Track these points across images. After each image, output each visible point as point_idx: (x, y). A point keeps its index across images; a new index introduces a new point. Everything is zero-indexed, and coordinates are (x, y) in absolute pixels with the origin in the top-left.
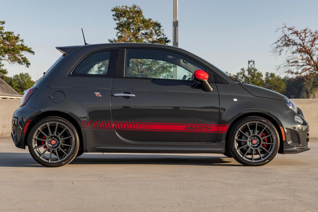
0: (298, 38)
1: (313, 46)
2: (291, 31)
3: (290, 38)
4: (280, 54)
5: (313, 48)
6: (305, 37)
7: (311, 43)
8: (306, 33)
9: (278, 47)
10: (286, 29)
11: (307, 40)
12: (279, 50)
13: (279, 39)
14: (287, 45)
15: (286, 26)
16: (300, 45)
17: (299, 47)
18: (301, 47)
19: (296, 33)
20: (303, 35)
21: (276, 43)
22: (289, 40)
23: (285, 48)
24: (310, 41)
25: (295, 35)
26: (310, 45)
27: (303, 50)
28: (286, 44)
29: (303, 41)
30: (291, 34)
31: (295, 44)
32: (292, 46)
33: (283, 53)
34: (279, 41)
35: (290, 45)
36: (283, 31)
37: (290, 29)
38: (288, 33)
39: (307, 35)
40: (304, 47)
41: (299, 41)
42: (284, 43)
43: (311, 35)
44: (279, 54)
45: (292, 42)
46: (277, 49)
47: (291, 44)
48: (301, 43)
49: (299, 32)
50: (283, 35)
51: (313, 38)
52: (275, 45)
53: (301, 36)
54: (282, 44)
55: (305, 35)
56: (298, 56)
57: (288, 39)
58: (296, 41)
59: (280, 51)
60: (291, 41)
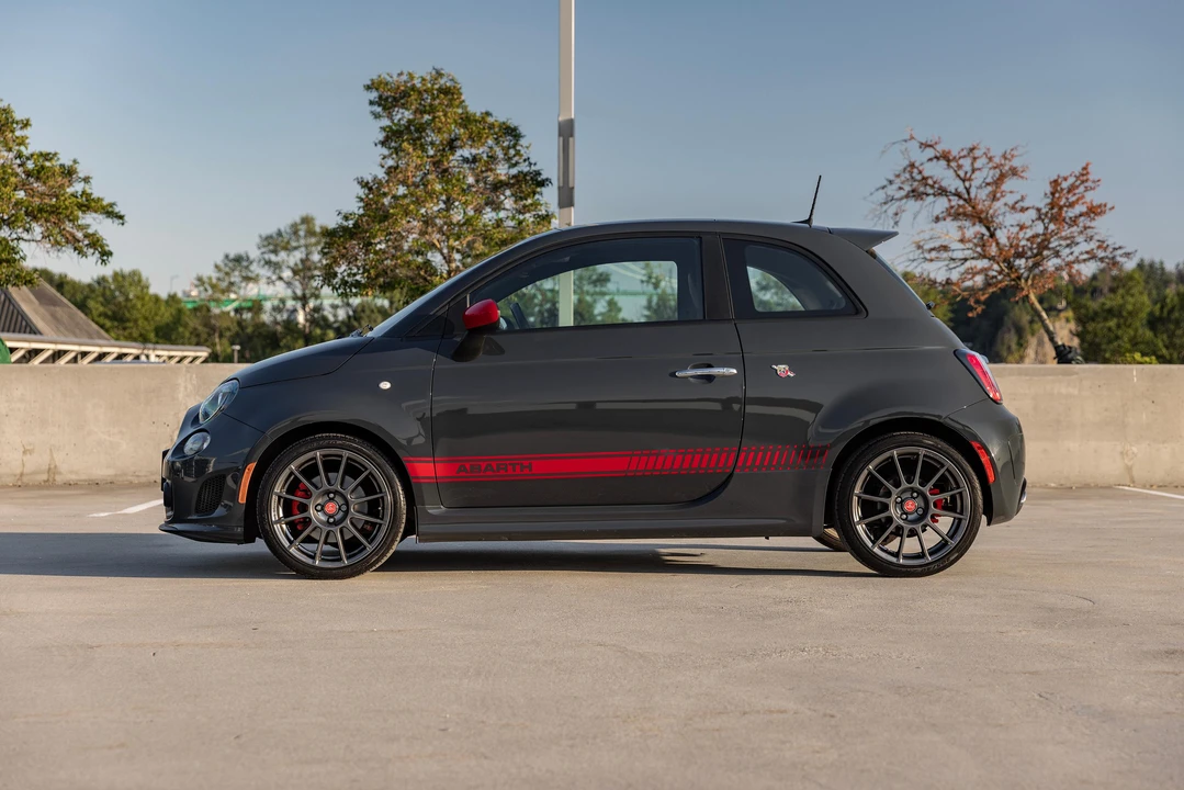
0: (951, 173)
1: (998, 199)
2: (930, 153)
3: (926, 174)
4: (896, 223)
5: (997, 205)
6: (973, 171)
7: (990, 189)
8: (975, 159)
9: (890, 200)
10: (914, 146)
11: (978, 178)
12: (892, 208)
13: (892, 178)
14: (916, 194)
15: (916, 135)
16: (958, 195)
17: (955, 201)
18: (961, 202)
19: (945, 157)
20: (966, 163)
21: (883, 187)
22: (924, 180)
23: (912, 205)
24: (988, 184)
25: (943, 163)
26: (988, 196)
27: (968, 211)
28: (913, 191)
29: (967, 184)
30: (930, 160)
31: (943, 192)
32: (931, 198)
33: (906, 218)
34: (891, 182)
35: (928, 195)
36: (905, 152)
37: (925, 146)
38: (920, 157)
39: (978, 164)
40: (968, 201)
41: (953, 184)
42: (907, 188)
43: (991, 165)
44: (892, 223)
45: (932, 187)
46: (885, 207)
47: (930, 191)
48: (962, 189)
49: (954, 153)
50: (906, 163)
51: (997, 172)
52: (881, 195)
53: (960, 167)
54: (903, 193)
55: (972, 164)
56: (950, 231)
57: (919, 177)
58: (944, 184)
59: (896, 214)
60: (930, 182)
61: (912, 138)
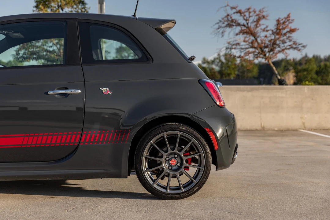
0: (241, 18)
1: (258, 27)
2: (234, 11)
3: (233, 18)
4: (223, 36)
5: (258, 29)
6: (250, 17)
7: (255, 23)
8: (250, 13)
9: (220, 27)
10: (228, 8)
11: (251, 19)
12: (221, 30)
13: (221, 19)
14: (229, 26)
15: (229, 4)
16: (244, 25)
17: (244, 28)
18: (245, 28)
19: (239, 12)
20: (247, 14)
21: (218, 23)
22: (232, 21)
23: (228, 29)
24: (255, 22)
25: (239, 14)
26: (254, 26)
27: (248, 31)
28: (228, 24)
29: (247, 22)
30: (234, 13)
31: (239, 25)
32: (235, 27)
33: (226, 34)
34: (220, 21)
35: (234, 26)
36: (226, 11)
37: (232, 8)
38: (230, 12)
39: (251, 14)
40: (248, 28)
41: (242, 21)
42: (226, 23)
43: (255, 14)
44: (221, 36)
45: (235, 23)
46: (218, 30)
47: (234, 24)
48: (245, 24)
49: (243, 10)
50: (226, 15)
51: (257, 17)
52: (217, 26)
53: (245, 16)
54: (224, 25)
55: (249, 15)
56: (241, 37)
57: (230, 19)
58: (239, 22)
59: (223, 33)
60: (234, 21)
61: (228, 5)
